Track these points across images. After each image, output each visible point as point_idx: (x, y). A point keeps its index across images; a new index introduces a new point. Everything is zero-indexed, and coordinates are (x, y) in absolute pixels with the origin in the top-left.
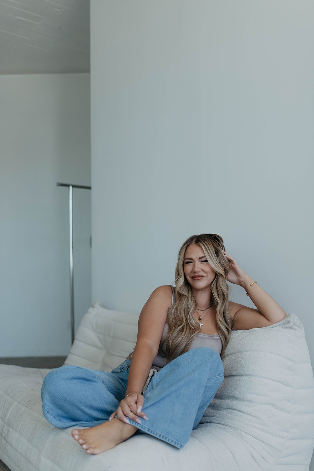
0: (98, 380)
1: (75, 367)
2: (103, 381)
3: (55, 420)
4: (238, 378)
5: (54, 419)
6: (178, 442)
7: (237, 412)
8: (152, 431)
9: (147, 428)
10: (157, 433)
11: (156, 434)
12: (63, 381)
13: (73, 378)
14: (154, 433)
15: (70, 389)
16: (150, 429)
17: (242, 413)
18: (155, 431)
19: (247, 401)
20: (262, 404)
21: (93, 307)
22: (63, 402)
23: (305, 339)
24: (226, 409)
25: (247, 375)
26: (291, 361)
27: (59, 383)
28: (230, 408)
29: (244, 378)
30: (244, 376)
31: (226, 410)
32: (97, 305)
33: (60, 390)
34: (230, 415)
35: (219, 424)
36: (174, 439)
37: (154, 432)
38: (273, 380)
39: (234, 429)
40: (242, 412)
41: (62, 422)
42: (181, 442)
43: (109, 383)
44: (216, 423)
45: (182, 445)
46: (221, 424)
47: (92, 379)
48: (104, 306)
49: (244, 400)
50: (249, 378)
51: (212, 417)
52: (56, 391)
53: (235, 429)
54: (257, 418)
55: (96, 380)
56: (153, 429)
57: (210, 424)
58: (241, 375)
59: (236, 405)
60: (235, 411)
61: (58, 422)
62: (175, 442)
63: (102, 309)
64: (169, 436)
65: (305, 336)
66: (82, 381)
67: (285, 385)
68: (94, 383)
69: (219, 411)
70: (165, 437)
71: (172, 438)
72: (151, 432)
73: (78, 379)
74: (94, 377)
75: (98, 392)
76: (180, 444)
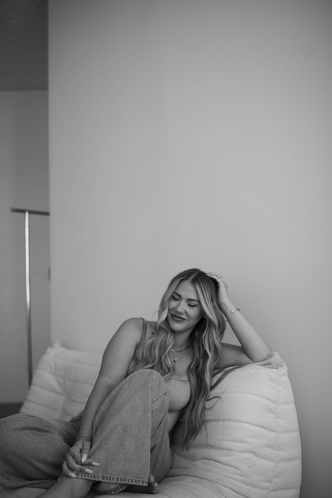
0: (54, 431)
1: (27, 415)
2: (59, 432)
3: (3, 478)
4: (214, 423)
5: (1, 477)
6: (139, 479)
7: (214, 462)
8: (107, 477)
9: (101, 476)
10: (113, 478)
11: (113, 480)
12: (12, 432)
13: (25, 429)
14: (110, 480)
15: (20, 441)
16: (105, 476)
17: (219, 464)
18: (110, 476)
19: (225, 449)
20: (241, 452)
21: (52, 347)
22: (12, 457)
23: (288, 378)
24: (201, 459)
25: (224, 420)
26: (273, 402)
27: (8, 434)
28: (206, 458)
29: (221, 423)
30: (221, 421)
31: (202, 461)
32: (56, 345)
33: (8, 442)
34: (205, 466)
35: (194, 476)
36: (134, 478)
37: (110, 478)
38: (253, 425)
39: (210, 482)
40: (219, 462)
41: (11, 481)
42: (141, 479)
43: (67, 434)
44: (190, 476)
45: (144, 481)
46: (195, 477)
47: (46, 429)
48: (65, 345)
49: (221, 448)
50: (226, 423)
51: (186, 468)
52: (4, 444)
53: (212, 482)
54: (236, 468)
55: (51, 430)
56: (108, 475)
57: (183, 476)
58: (218, 420)
59: (212, 454)
60: (211, 462)
61: (6, 480)
62: (136, 480)
63: (62, 349)
64: (128, 476)
65: (287, 373)
66: (35, 431)
67: (266, 429)
68: (48, 434)
69: (194, 462)
70: (123, 478)
71: (131, 478)
72: (107, 479)
73: (30, 429)
74: (49, 427)
75: (53, 444)
76: (142, 481)
